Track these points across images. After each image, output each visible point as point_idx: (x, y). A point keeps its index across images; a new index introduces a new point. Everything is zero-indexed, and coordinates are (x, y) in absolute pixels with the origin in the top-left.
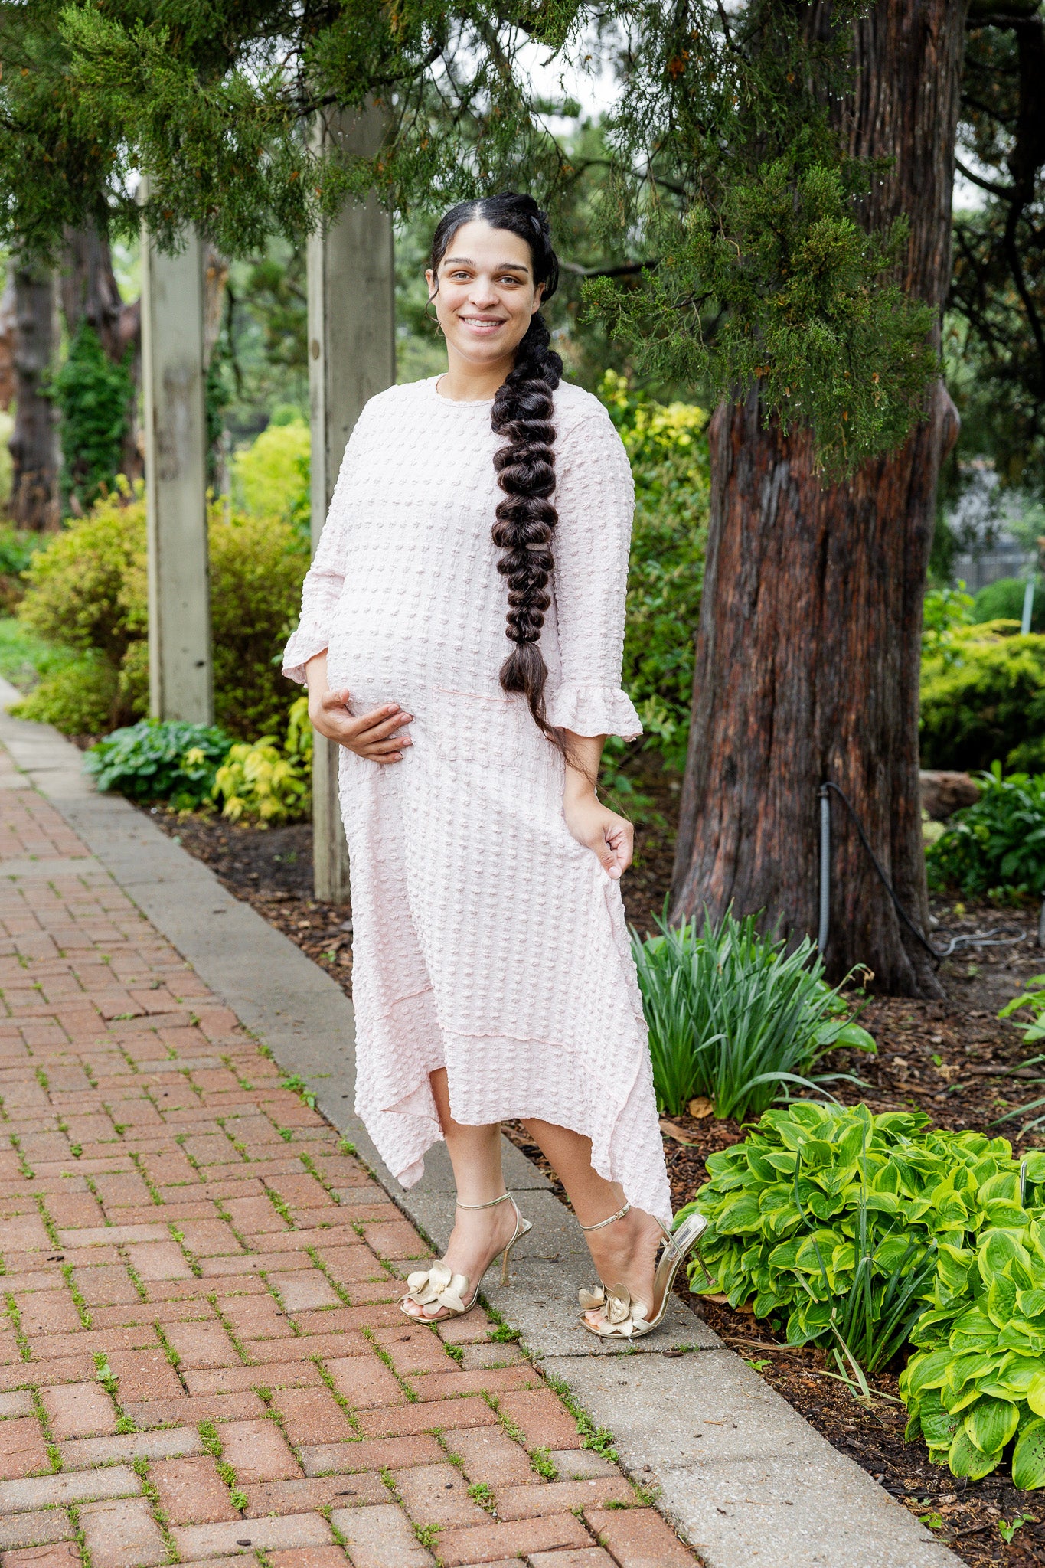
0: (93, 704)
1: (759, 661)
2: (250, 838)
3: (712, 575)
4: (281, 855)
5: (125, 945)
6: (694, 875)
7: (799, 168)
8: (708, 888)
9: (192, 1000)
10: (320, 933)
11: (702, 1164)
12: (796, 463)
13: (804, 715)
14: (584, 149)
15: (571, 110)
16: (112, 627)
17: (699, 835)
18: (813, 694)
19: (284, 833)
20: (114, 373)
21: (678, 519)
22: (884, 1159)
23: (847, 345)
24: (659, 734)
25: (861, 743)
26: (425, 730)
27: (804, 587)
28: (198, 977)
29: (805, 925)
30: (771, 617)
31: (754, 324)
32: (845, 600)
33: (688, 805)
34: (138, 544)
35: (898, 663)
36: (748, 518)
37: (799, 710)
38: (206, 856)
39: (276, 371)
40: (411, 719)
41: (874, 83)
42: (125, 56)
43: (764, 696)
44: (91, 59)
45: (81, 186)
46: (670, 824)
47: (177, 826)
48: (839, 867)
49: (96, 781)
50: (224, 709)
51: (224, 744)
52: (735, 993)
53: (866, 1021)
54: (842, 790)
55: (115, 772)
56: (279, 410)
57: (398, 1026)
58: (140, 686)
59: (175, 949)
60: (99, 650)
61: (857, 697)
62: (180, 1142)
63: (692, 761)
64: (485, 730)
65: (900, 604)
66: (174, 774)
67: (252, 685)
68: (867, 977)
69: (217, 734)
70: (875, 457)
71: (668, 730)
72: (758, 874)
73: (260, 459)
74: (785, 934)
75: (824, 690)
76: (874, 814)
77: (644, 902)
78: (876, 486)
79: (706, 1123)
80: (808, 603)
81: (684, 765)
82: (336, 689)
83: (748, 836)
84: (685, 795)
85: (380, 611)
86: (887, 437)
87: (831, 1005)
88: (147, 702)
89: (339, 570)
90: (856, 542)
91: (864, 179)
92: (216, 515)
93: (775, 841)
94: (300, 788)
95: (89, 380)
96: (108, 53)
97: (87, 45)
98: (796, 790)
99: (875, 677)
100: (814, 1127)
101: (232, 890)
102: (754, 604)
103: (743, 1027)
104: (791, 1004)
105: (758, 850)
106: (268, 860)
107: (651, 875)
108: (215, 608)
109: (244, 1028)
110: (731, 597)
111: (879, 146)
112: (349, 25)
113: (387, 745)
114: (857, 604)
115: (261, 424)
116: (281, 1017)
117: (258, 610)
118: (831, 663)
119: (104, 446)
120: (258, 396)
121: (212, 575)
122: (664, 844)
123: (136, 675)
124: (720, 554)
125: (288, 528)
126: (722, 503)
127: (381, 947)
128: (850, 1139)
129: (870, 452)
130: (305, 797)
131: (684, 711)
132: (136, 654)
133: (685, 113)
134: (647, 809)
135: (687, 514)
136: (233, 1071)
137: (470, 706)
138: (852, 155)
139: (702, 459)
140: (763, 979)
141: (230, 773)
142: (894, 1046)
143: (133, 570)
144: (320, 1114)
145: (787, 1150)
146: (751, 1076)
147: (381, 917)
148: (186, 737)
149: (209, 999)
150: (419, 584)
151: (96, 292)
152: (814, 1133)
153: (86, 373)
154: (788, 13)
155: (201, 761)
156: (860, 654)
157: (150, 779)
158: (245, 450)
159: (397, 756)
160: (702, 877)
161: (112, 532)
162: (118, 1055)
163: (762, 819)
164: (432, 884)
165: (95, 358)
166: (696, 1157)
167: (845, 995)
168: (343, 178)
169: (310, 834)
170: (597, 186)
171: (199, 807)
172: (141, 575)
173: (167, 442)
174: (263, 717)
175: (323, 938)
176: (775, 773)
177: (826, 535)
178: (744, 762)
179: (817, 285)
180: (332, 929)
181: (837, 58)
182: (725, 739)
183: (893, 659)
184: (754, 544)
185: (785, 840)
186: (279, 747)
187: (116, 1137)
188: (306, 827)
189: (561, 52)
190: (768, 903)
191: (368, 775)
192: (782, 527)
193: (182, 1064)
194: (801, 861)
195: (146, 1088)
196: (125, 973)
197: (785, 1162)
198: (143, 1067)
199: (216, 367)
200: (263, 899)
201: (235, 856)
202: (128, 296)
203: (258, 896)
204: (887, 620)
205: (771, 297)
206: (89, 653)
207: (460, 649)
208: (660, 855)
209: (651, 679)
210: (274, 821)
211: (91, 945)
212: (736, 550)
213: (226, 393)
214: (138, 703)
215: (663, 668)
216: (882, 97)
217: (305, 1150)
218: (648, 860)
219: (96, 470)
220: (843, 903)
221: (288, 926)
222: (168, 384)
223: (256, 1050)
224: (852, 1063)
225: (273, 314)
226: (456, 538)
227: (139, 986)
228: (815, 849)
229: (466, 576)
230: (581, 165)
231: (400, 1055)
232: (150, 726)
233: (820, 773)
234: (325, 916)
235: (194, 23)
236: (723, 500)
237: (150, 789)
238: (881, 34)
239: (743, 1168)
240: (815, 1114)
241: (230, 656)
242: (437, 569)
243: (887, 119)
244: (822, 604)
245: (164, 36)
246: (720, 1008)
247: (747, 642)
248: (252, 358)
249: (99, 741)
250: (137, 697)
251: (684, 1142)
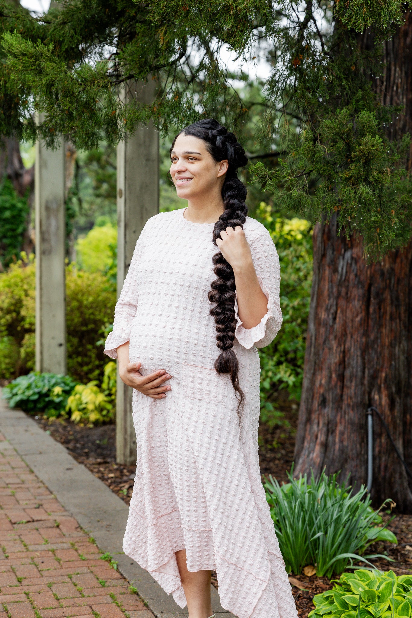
0: (7, 364)
1: (337, 347)
2: (84, 432)
3: (314, 305)
4: (100, 440)
5: (22, 486)
6: (305, 452)
7: (357, 111)
8: (312, 459)
9: (56, 514)
10: (118, 480)
11: (311, 600)
12: (355, 250)
13: (359, 374)
14: (251, 97)
15: (244, 77)
16: (18, 326)
17: (307, 432)
18: (364, 363)
19: (101, 429)
20: (20, 201)
21: (296, 277)
22: (403, 599)
23: (379, 196)
24: (287, 382)
25: (388, 388)
26: (178, 383)
27: (359, 311)
28: (59, 502)
29: (360, 478)
30: (343, 325)
31: (334, 186)
32: (380, 317)
33: (302, 417)
34: (31, 285)
35: (406, 349)
36: (332, 277)
37: (357, 371)
38: (63, 440)
39: (99, 201)
40: (171, 377)
41: (393, 68)
42: (33, 56)
43: (340, 364)
44: (16, 57)
45: (10, 117)
46: (292, 426)
47: (48, 425)
48: (377, 449)
49: (8, 402)
50: (72, 367)
51: (72, 384)
52: (327, 514)
53: (391, 527)
54: (378, 411)
55: (18, 398)
56: (99, 219)
57: (160, 529)
58: (31, 356)
59: (47, 488)
60: (11, 337)
61: (386, 365)
62: (50, 586)
63: (304, 395)
64: (208, 384)
65: (407, 320)
66: (47, 399)
67: (86, 355)
68: (392, 505)
69: (68, 379)
70: (394, 250)
71: (291, 380)
72: (337, 453)
73: (90, 243)
74: (351, 483)
75: (369, 361)
76: (394, 423)
77: (280, 465)
78: (394, 262)
79: (312, 579)
80: (361, 319)
81: (300, 397)
82: (134, 362)
83: (332, 433)
84: (300, 413)
85: (157, 325)
86: (400, 240)
87: (374, 519)
88: (34, 363)
89: (134, 303)
90: (384, 289)
91: (388, 116)
92: (70, 271)
93: (345, 436)
94: (109, 407)
95: (7, 205)
96: (25, 55)
97: (15, 51)
98: (356, 411)
99: (395, 355)
100: (367, 582)
101: (75, 458)
102: (334, 319)
103: (331, 530)
104: (355, 519)
105: (337, 440)
106: (93, 443)
107: (283, 452)
108: (69, 317)
109: (81, 528)
110: (323, 315)
111: (395, 98)
112: (140, 41)
113: (159, 390)
114: (386, 319)
115: (90, 226)
116: (100, 523)
117: (89, 318)
118: (373, 348)
119: (14, 237)
120: (89, 212)
121: (67, 301)
122: (289, 436)
123: (29, 350)
124: (318, 295)
125: (105, 279)
126: (319, 269)
127: (152, 489)
128: (386, 588)
129: (391, 248)
130: (112, 411)
131: (299, 370)
132: (29, 339)
133: (302, 84)
134: (281, 418)
135: (301, 274)
136: (76, 550)
137: (201, 373)
138: (382, 104)
139: (308, 247)
140: (341, 506)
141: (75, 399)
142: (406, 540)
143: (28, 298)
144: (120, 572)
145: (354, 594)
146: (335, 555)
147: (152, 475)
148: (53, 381)
149: (65, 513)
150: (176, 313)
151: (12, 163)
152: (367, 585)
153: (6, 201)
154: (352, 37)
155: (60, 393)
156: (387, 343)
157: (35, 402)
158: (83, 238)
159: (163, 395)
160: (309, 453)
161: (18, 280)
162: (19, 542)
163: (339, 425)
164: (181, 459)
165: (11, 194)
166: (308, 596)
167: (381, 514)
168: (137, 114)
169: (114, 430)
170: (258, 114)
171: (59, 416)
172: (32, 301)
173: (46, 236)
174: (91, 371)
175: (121, 483)
176: (345, 402)
177: (370, 285)
178: (330, 397)
179: (365, 167)
180: (125, 478)
181: (375, 57)
182: (321, 385)
183: (404, 346)
184: (335, 290)
185: (350, 436)
186: (99, 386)
187: (18, 584)
188: (112, 427)
189: (242, 55)
190: (342, 467)
191: (148, 404)
192: (348, 281)
193: (51, 547)
194: (358, 446)
195: (32, 559)
196: (22, 500)
197: (353, 600)
198: (31, 548)
199: (70, 199)
200: (91, 463)
201: (77, 441)
202: (28, 164)
203: (88, 461)
204: (400, 327)
205: (342, 172)
206: (5, 339)
207: (196, 344)
208: (288, 441)
209: (283, 354)
210: (96, 423)
211: (5, 486)
212: (326, 293)
213: (74, 212)
214: (29, 364)
215: (289, 349)
216: (397, 75)
217: (112, 591)
218: (282, 444)
219: (10, 249)
220: (379, 467)
221: (103, 476)
222: (47, 208)
223: (88, 540)
224: (385, 548)
225: (97, 173)
226: (194, 291)
227: (29, 507)
228: (365, 440)
229: (199, 310)
230: (249, 105)
231: (160, 544)
232: (36, 375)
233: (367, 402)
234: (121, 472)
235: (66, 39)
236: (319, 268)
237: (35, 407)
238: (396, 45)
239: (332, 603)
240: (367, 575)
241: (75, 341)
242: (185, 306)
243: (399, 85)
244: (368, 319)
245: (51, 47)
246: (319, 521)
247: (332, 337)
248: (87, 194)
249: (10, 383)
250: (29, 361)
251: (302, 588)
